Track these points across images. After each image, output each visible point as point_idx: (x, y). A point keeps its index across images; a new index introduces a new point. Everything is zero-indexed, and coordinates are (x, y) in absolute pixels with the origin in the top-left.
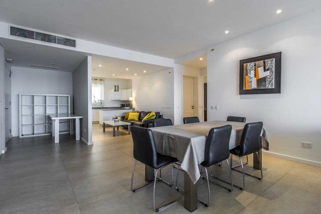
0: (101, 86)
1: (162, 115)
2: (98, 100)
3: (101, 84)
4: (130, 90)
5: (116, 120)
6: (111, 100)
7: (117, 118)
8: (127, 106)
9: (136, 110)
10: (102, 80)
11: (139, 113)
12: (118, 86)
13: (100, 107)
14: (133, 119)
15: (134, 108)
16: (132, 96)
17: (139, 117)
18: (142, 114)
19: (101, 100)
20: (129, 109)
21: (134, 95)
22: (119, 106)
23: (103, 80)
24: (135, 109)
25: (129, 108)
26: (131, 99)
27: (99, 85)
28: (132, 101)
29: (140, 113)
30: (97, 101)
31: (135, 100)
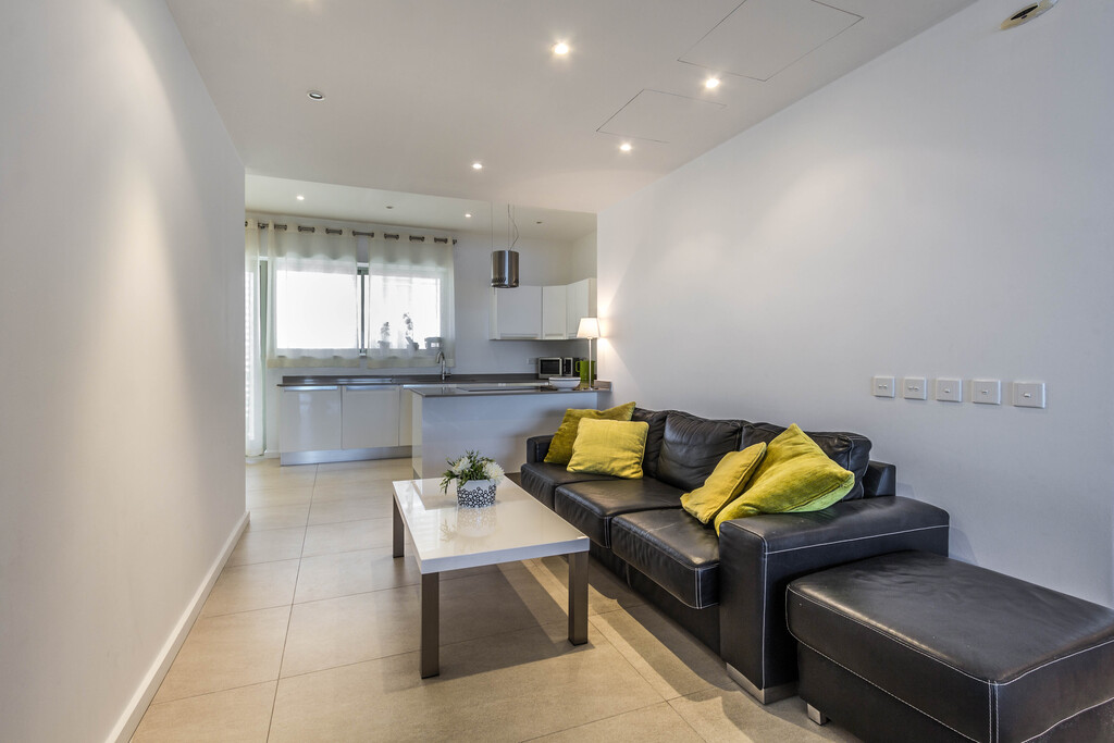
0: (441, 269)
1: (892, 469)
2: (429, 341)
3: (440, 262)
4: (584, 284)
5: (470, 486)
6: (488, 338)
7: (476, 473)
8: (566, 372)
9: (620, 398)
10: (446, 241)
11: (644, 425)
12: (514, 257)
13: (436, 372)
14: (607, 468)
15: (609, 385)
16: (593, 313)
17: (647, 453)
18: (669, 434)
19: (440, 340)
20: (575, 390)
21: (605, 304)
22: (531, 369)
23: (450, 242)
24: (615, 389)
25: (576, 382)
26: (587, 328)
27: (431, 267)
28: (594, 340)
29: (657, 423)
30: (422, 346)
31: (616, 337)
